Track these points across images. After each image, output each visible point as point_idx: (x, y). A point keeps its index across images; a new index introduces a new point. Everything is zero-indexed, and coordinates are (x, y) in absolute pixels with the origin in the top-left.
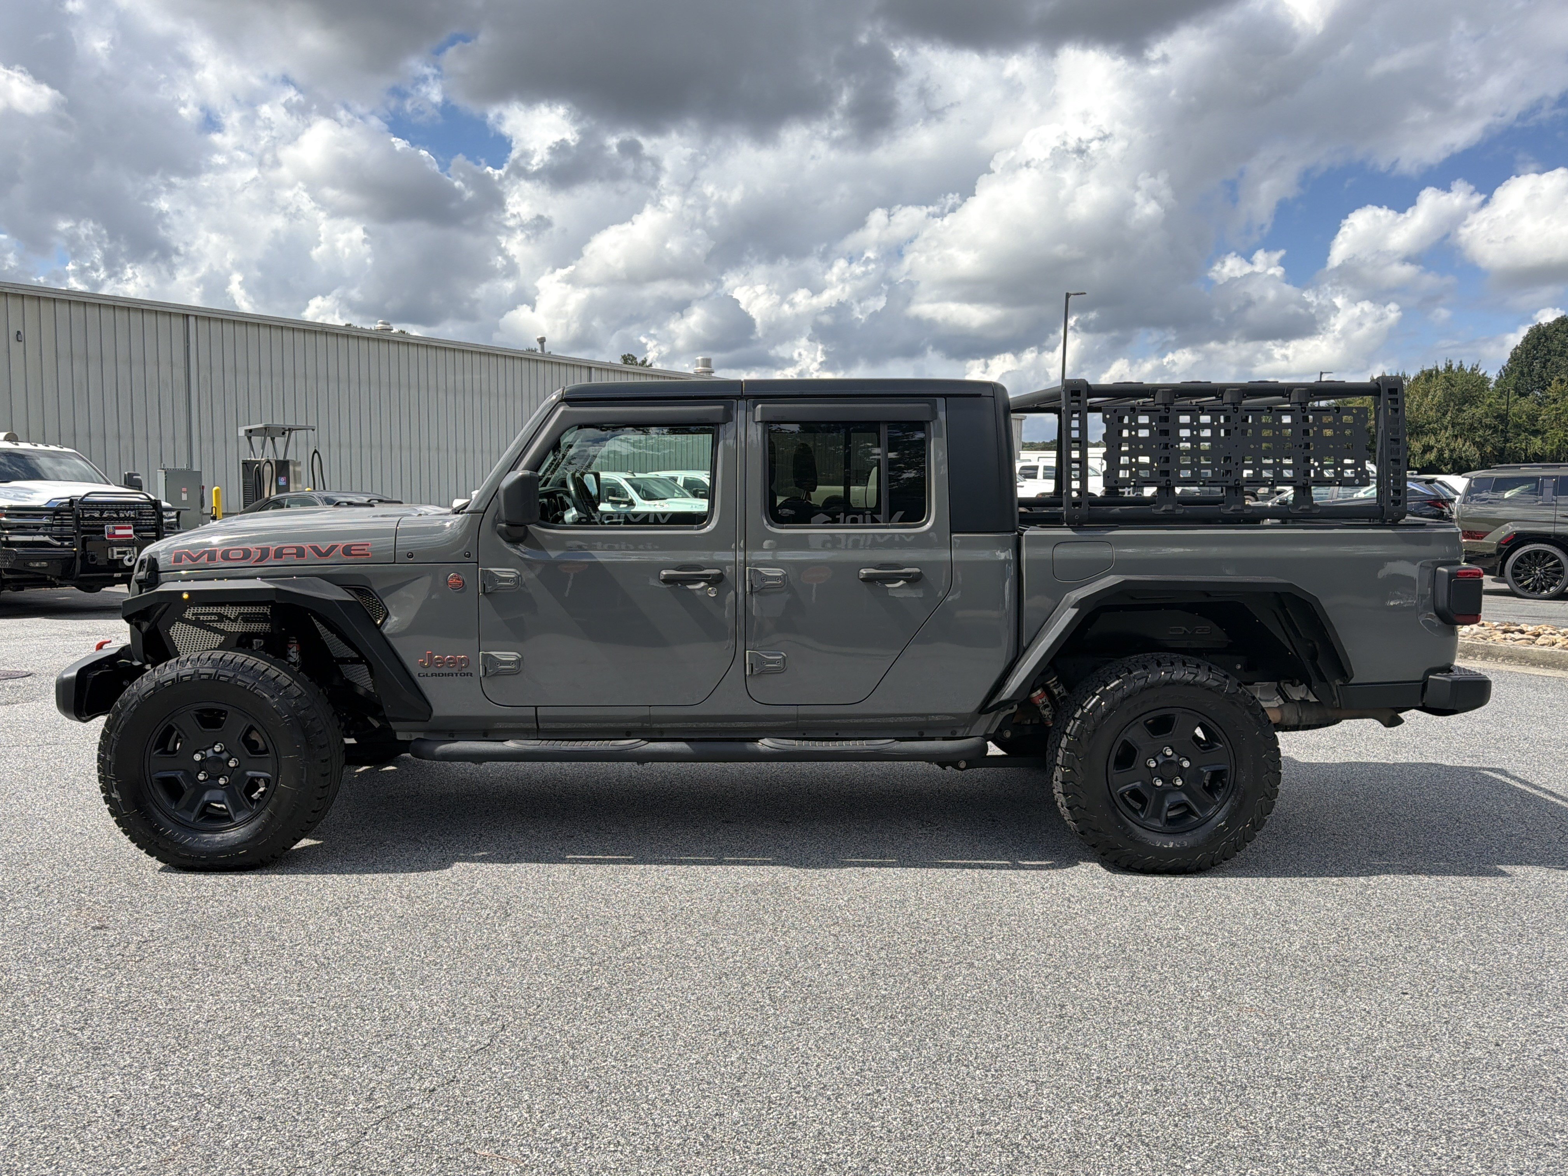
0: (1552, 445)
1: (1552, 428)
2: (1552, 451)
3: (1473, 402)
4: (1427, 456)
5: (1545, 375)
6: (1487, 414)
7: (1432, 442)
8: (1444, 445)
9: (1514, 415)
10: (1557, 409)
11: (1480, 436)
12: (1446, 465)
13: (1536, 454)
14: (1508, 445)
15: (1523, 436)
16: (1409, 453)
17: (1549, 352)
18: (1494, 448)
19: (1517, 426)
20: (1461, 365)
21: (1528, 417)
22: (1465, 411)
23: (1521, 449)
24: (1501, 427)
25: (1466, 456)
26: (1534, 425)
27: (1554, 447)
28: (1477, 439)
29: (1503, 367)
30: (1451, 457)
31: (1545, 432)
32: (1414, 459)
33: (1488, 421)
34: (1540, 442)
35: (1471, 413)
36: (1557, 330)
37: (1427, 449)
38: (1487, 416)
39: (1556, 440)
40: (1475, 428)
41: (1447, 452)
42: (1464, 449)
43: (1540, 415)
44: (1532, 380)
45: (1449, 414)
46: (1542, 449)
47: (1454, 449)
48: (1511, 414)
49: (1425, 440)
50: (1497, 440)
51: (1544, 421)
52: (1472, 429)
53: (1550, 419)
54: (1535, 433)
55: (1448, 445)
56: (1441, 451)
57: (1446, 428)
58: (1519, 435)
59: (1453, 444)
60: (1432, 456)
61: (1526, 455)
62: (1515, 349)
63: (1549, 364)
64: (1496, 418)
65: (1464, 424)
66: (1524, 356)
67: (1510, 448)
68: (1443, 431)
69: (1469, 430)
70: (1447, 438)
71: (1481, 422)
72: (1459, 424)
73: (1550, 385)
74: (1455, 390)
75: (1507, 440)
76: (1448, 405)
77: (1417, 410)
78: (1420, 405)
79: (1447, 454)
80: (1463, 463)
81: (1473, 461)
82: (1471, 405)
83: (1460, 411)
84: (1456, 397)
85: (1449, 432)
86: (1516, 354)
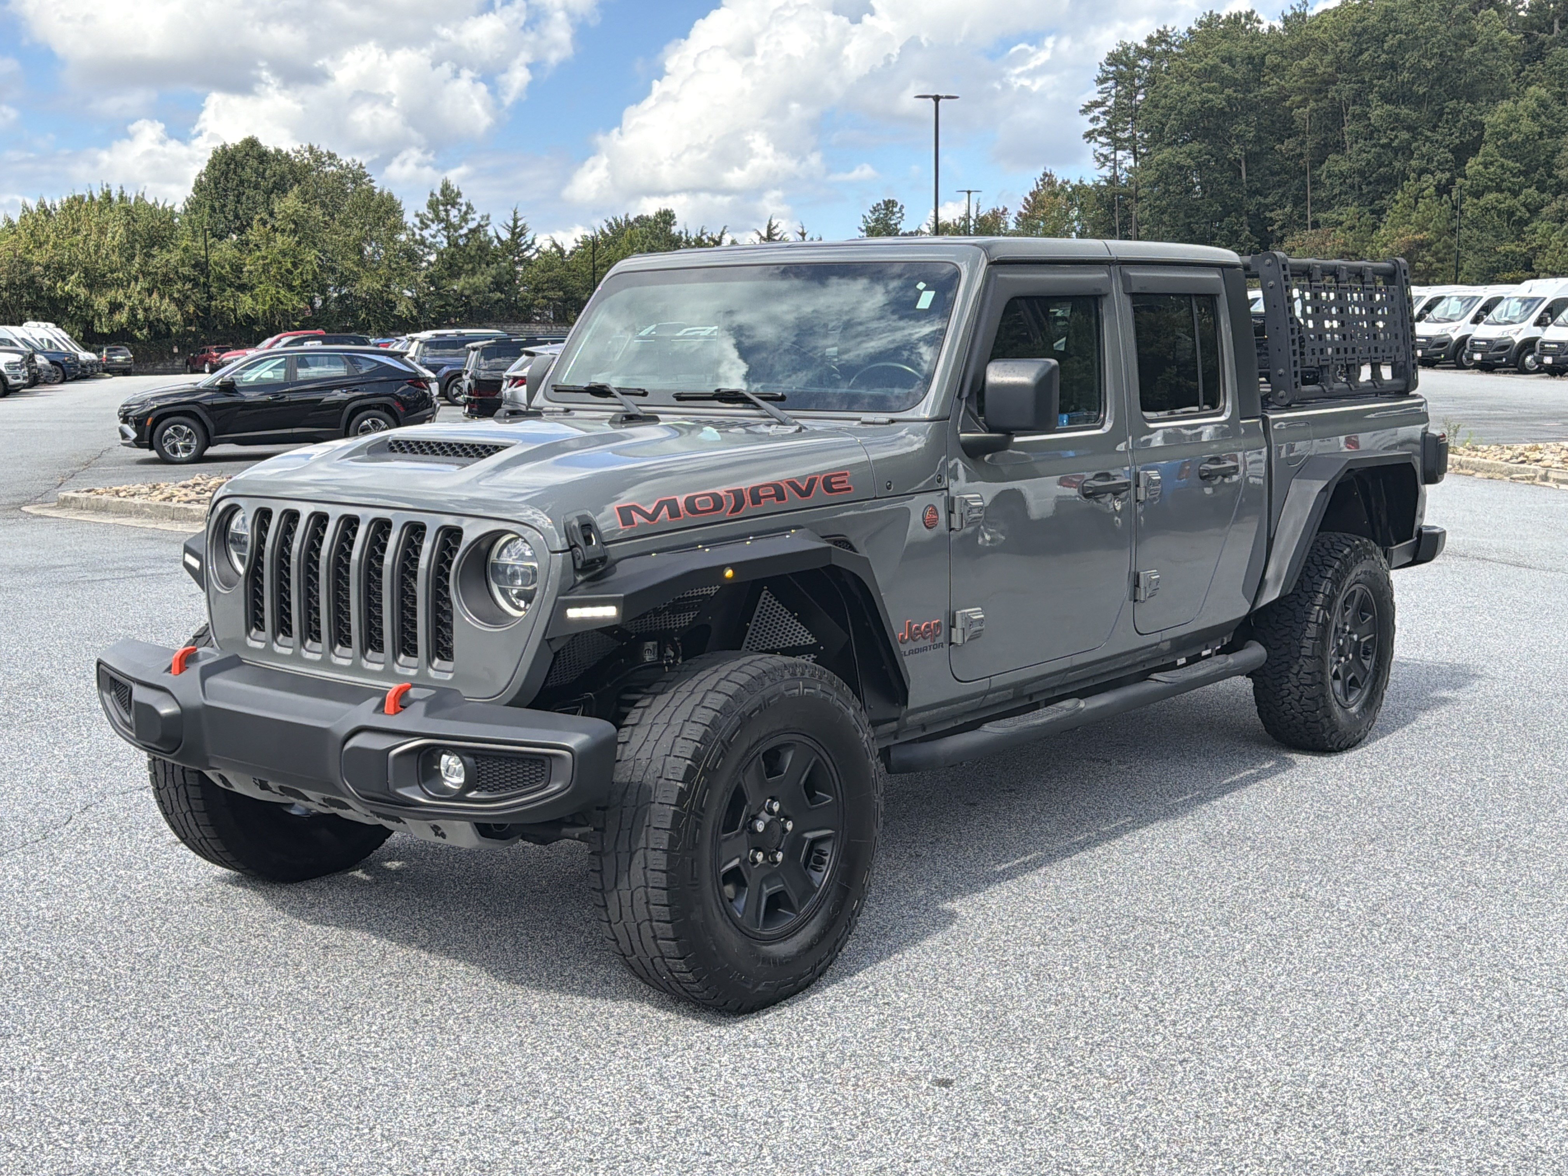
0: (264, 305)
1: (261, 283)
2: (264, 312)
3: (163, 244)
4: (117, 317)
5: (241, 212)
6: (183, 262)
7: (120, 298)
8: (137, 302)
9: (216, 263)
10: (264, 258)
11: (179, 291)
12: (140, 329)
13: (248, 316)
14: (213, 303)
15: (229, 292)
16: (91, 313)
17: (242, 182)
18: (197, 307)
19: (221, 278)
20: (123, 192)
21: (231, 267)
22: (154, 256)
23: (229, 308)
24: (202, 280)
25: (166, 317)
26: (239, 278)
27: (267, 307)
28: (176, 295)
29: (187, 200)
30: (146, 318)
31: (252, 288)
32: (100, 320)
33: (186, 270)
34: (250, 300)
35: (162, 259)
36: (247, 155)
37: (115, 307)
38: (183, 265)
39: (268, 298)
40: (170, 280)
41: (140, 311)
42: (163, 308)
43: (245, 264)
44: (225, 217)
45: (137, 259)
46: (253, 309)
47: (150, 308)
48: (211, 262)
49: (111, 294)
50: (197, 295)
51: (251, 272)
52: (167, 281)
53: (257, 270)
54: (242, 288)
55: (141, 302)
56: (133, 309)
57: (136, 279)
58: (224, 290)
59: (147, 301)
60: (122, 317)
61: (235, 317)
62: (200, 175)
63: (244, 198)
64: (194, 266)
65: (156, 273)
66: (212, 185)
67: (216, 307)
68: (133, 283)
69: (163, 282)
70: (139, 293)
71: (177, 272)
72: (150, 274)
73: (249, 225)
74: (139, 227)
75: (211, 298)
76: (133, 247)
77: (96, 252)
78: (98, 247)
79: (141, 315)
80: (163, 327)
81: (174, 324)
82: (162, 248)
83: (149, 255)
84: (141, 236)
85: (142, 284)
86: (201, 182)
